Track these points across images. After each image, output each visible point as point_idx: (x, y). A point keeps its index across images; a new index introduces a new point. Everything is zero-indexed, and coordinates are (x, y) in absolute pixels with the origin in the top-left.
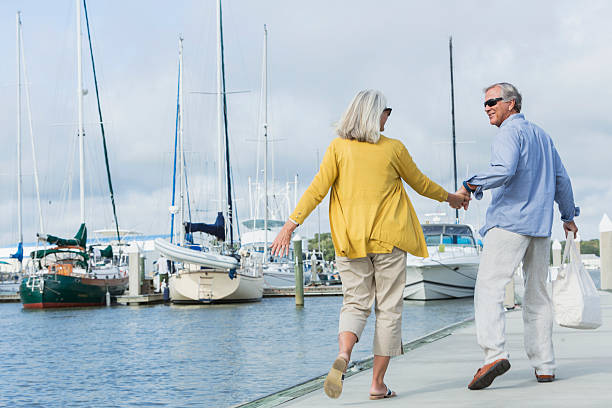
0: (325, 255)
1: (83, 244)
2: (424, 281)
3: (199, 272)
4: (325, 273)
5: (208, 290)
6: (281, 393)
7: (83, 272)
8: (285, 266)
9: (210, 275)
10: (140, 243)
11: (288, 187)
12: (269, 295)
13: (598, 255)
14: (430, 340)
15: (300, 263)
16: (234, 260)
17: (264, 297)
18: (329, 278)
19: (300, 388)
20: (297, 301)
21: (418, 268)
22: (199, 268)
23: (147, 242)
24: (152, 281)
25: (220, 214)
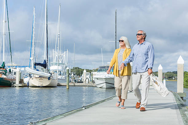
0: (76, 74)
1: (4, 68)
2: (106, 83)
3: (38, 78)
4: (76, 79)
5: (41, 83)
6: (61, 115)
7: (5, 76)
8: (64, 77)
9: (42, 79)
10: (20, 68)
11: (65, 53)
12: (59, 85)
13: (158, 76)
14: (107, 100)
15: (68, 76)
16: (50, 74)
17: (57, 86)
18: (77, 81)
19: (67, 113)
20: (67, 87)
21: (104, 78)
22: (39, 77)
23: (22, 68)
24: (23, 80)
25: (45, 60)
